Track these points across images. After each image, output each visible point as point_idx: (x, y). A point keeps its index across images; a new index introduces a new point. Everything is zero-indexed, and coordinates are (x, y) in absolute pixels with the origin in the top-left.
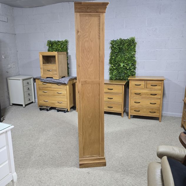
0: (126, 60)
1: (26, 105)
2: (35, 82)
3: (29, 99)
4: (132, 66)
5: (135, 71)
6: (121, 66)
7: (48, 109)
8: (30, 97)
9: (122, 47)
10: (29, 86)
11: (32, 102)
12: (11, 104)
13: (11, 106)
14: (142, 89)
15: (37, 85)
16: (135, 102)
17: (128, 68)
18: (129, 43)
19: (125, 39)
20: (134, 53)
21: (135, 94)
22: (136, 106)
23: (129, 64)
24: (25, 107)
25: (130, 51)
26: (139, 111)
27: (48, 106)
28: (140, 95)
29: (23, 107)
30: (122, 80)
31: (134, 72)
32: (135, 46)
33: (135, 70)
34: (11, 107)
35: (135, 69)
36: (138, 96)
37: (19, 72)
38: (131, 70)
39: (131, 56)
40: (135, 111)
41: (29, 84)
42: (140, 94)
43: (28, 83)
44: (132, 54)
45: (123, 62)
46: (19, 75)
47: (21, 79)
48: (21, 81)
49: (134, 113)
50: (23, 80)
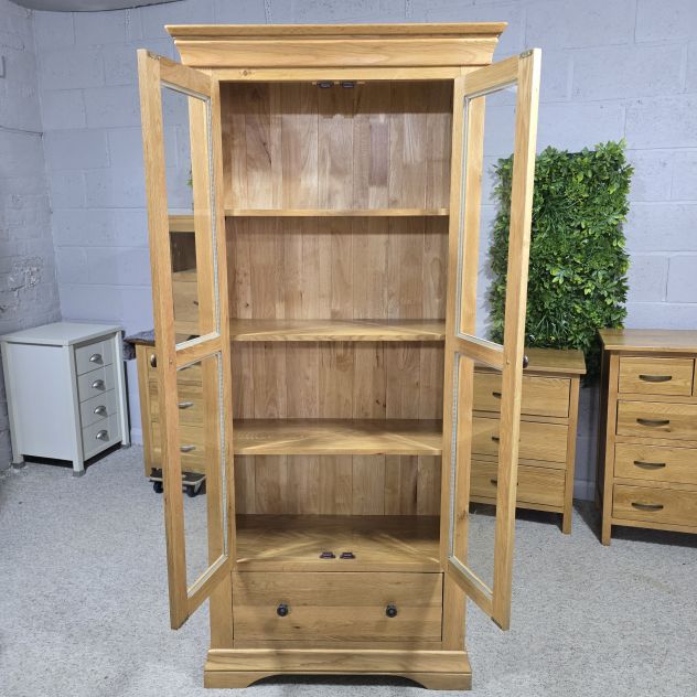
0: (579, 251)
1: (87, 464)
2: (132, 356)
3: (104, 435)
4: (605, 280)
5: (621, 304)
6: (554, 280)
7: (193, 487)
8: (105, 424)
9: (563, 190)
10: (102, 374)
11: (118, 446)
12: (18, 460)
13: (16, 466)
14: (677, 397)
15: (140, 370)
16: (636, 463)
17: (586, 292)
18: (594, 173)
19: (572, 151)
20: (620, 217)
21: (639, 420)
22: (644, 483)
23: (592, 270)
24: (81, 474)
25: (599, 210)
26: (662, 507)
27: (196, 471)
28: (667, 431)
29: (75, 474)
30: (555, 345)
31: (618, 307)
32: (624, 185)
33: (624, 300)
34: (15, 475)
35: (621, 292)
36: (653, 432)
37: (58, 304)
38: (602, 298)
39: (606, 235)
40: (633, 504)
41: (102, 363)
42: (667, 422)
43: (98, 359)
44: (611, 221)
45: (565, 263)
46: (58, 319)
47: (65, 342)
48: (66, 352)
49: (635, 516)
50: (77, 346)
